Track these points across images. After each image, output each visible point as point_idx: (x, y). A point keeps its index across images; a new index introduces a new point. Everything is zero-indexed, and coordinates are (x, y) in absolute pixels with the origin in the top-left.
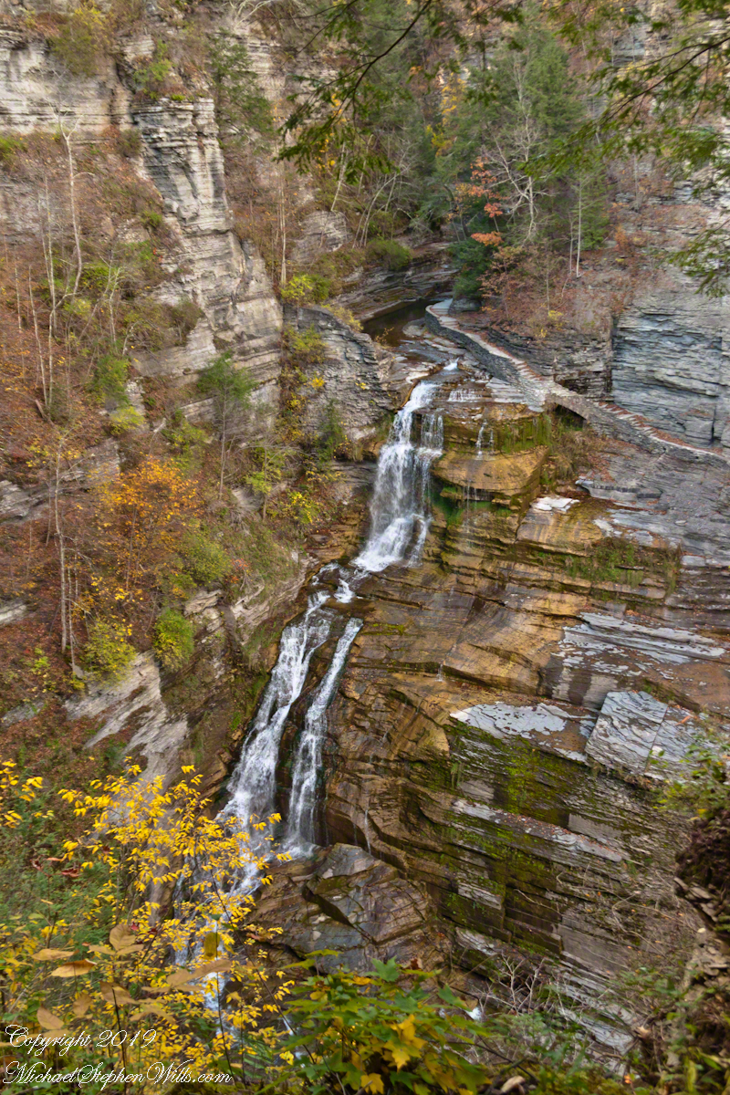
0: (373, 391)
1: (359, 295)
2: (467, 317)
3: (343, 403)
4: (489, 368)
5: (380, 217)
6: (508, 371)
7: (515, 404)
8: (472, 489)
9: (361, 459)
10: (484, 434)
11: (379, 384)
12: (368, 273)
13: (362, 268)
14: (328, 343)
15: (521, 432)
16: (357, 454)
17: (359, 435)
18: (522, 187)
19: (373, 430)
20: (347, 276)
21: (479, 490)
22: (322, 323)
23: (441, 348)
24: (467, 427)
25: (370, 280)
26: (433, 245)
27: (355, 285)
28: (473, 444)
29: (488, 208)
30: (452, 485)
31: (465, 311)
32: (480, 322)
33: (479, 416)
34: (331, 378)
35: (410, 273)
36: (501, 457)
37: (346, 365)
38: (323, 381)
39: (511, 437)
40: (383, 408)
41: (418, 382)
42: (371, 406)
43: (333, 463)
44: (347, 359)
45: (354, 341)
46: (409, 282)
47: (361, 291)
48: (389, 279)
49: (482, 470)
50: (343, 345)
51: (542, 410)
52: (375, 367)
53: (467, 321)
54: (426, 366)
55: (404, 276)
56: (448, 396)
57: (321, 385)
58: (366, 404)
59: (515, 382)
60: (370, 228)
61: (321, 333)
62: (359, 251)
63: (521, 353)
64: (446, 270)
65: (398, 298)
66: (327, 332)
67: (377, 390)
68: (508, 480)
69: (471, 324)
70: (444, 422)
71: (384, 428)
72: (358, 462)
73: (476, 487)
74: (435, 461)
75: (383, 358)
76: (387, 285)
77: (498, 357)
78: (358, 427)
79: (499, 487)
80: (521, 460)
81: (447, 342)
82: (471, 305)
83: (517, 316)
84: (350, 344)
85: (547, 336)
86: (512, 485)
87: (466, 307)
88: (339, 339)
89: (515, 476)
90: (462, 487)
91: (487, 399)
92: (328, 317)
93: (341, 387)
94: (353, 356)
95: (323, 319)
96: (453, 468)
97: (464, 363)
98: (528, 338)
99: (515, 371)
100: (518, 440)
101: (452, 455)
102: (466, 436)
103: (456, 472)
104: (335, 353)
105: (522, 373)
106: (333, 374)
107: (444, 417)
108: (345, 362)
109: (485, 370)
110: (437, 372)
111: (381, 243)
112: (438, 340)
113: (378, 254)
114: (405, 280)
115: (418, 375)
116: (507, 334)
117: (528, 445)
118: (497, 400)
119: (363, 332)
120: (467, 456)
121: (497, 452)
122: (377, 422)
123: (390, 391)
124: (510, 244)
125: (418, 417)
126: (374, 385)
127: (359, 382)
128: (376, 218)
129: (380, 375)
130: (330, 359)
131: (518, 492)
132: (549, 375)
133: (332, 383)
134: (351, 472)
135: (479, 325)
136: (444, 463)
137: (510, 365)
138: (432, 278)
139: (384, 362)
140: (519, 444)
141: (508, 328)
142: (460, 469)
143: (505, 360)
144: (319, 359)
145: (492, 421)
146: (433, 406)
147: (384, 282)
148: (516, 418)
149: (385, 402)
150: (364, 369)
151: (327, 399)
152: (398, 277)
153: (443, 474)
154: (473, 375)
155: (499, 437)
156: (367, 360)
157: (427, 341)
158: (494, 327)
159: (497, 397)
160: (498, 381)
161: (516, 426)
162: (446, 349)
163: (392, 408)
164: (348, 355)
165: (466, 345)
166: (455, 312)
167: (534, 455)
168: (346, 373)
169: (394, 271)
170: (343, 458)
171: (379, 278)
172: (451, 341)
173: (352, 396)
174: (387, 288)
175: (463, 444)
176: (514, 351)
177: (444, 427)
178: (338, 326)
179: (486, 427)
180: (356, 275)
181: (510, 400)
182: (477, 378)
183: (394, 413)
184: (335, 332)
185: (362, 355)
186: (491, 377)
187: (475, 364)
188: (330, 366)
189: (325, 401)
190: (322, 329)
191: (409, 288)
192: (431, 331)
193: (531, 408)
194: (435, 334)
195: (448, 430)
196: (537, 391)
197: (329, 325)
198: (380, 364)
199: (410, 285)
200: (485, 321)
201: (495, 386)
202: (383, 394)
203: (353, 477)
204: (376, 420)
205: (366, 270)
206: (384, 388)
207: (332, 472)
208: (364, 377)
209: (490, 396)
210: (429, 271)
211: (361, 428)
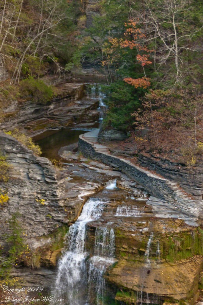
0: (50, 206)
1: (14, 124)
2: (115, 145)
3: (23, 216)
4: (146, 188)
5: (30, 61)
6: (165, 192)
7: (174, 219)
8: (144, 293)
9: (39, 266)
10: (152, 245)
11: (56, 201)
12: (21, 106)
13: (17, 102)
14: (12, 164)
15: (182, 243)
16: (35, 261)
17: (37, 245)
18: (169, 43)
19: (49, 240)
20: (6, 108)
21: (151, 295)
22: (8, 148)
23: (99, 171)
24: (136, 238)
25: (22, 112)
26: (67, 85)
27: (12, 115)
28: (142, 253)
29: (139, 58)
30: (126, 290)
31: (113, 140)
32: (128, 149)
33: (146, 229)
34: (14, 195)
35: (52, 107)
36: (167, 265)
37: (28, 184)
38: (8, 197)
39: (174, 248)
40: (58, 221)
41: (87, 198)
42: (47, 219)
43: (14, 269)
44: (29, 178)
45: (37, 163)
46: (52, 114)
47: (16, 121)
48: (36, 111)
49: (152, 276)
50: (26, 166)
51: (197, 225)
52: (55, 186)
53: (117, 148)
54: (92, 186)
55: (47, 109)
56: (115, 212)
57: (5, 200)
58: (43, 217)
59: (172, 200)
60: (22, 69)
61: (7, 156)
62: (14, 87)
63: (174, 177)
64: (79, 105)
65: (44, 127)
66: (12, 155)
67: (55, 206)
68: (175, 285)
69: (120, 151)
70: (116, 233)
71: (59, 238)
72: (36, 269)
73: (148, 291)
74: (110, 269)
75: (61, 178)
76: (35, 116)
77: (156, 180)
78: (35, 237)
79: (169, 292)
80: (183, 268)
81: (102, 165)
82: (118, 135)
83: (166, 146)
84: (33, 166)
85: (196, 163)
86: (179, 290)
87: (113, 136)
88: (22, 161)
89: (180, 282)
90: (135, 292)
91: (149, 215)
92: (13, 143)
93: (22, 202)
94: (35, 176)
95: (9, 144)
96: (127, 274)
97: (123, 183)
98: (178, 164)
99: (171, 191)
100: (180, 250)
101: (123, 263)
102: (135, 246)
103: (129, 278)
104: (19, 173)
105: (178, 193)
106: (17, 191)
107: (115, 230)
108: (27, 181)
109: (143, 190)
110: (101, 191)
111: (31, 82)
112: (93, 163)
113: (29, 91)
114: (48, 112)
115: (87, 194)
116: (158, 160)
117: (187, 254)
118: (157, 216)
119: (42, 155)
120: (137, 264)
121: (163, 260)
122: (52, 233)
123: (66, 207)
124: (159, 87)
125: (91, 229)
126: (52, 201)
127: (38, 198)
128: (27, 62)
129: (59, 193)
130: (14, 178)
131: (184, 296)
132: (199, 195)
133: (16, 199)
134: (28, 278)
135: (129, 152)
136: (117, 270)
137: (166, 187)
138: (70, 111)
139: (62, 181)
140: (180, 254)
141: (158, 155)
142: (132, 275)
143: (163, 182)
144: (4, 178)
145: (158, 234)
146: (104, 221)
147: (32, 113)
148: (178, 231)
149: (61, 216)
150: (45, 187)
151: (10, 213)
152: (43, 110)
153: (118, 280)
154: (132, 194)
155: (164, 248)
156: (48, 180)
157: (84, 164)
158: (144, 153)
159: (157, 212)
160: (156, 199)
161: (178, 239)
162: (103, 171)
163: (67, 221)
164: (30, 175)
165: (121, 168)
166: (104, 140)
167: (193, 263)
168: (27, 191)
169: (40, 104)
170: (22, 265)
171: (29, 110)
172: (106, 164)
173: (32, 210)
174: (35, 118)
175: (132, 253)
176: (167, 174)
177: (116, 238)
178: (22, 151)
179: (154, 239)
180: (13, 108)
181: (168, 216)
182: (136, 196)
183: (67, 225)
184: (19, 155)
185: (43, 175)
186: (149, 196)
187: (133, 184)
188: (13, 185)
189: (7, 214)
190: (8, 152)
191: (52, 119)
192: (85, 155)
193: (187, 223)
194: (91, 158)
195: (119, 241)
196: (192, 208)
197: (14, 150)
198: (59, 183)
199: (53, 117)
200: (133, 149)
201: (155, 203)
202: (59, 209)
203: (29, 282)
204: (51, 232)
205: (20, 103)
206: (61, 204)
207: (11, 277)
208: (44, 194)
209: (151, 212)
210: (66, 105)
211: (38, 239)
